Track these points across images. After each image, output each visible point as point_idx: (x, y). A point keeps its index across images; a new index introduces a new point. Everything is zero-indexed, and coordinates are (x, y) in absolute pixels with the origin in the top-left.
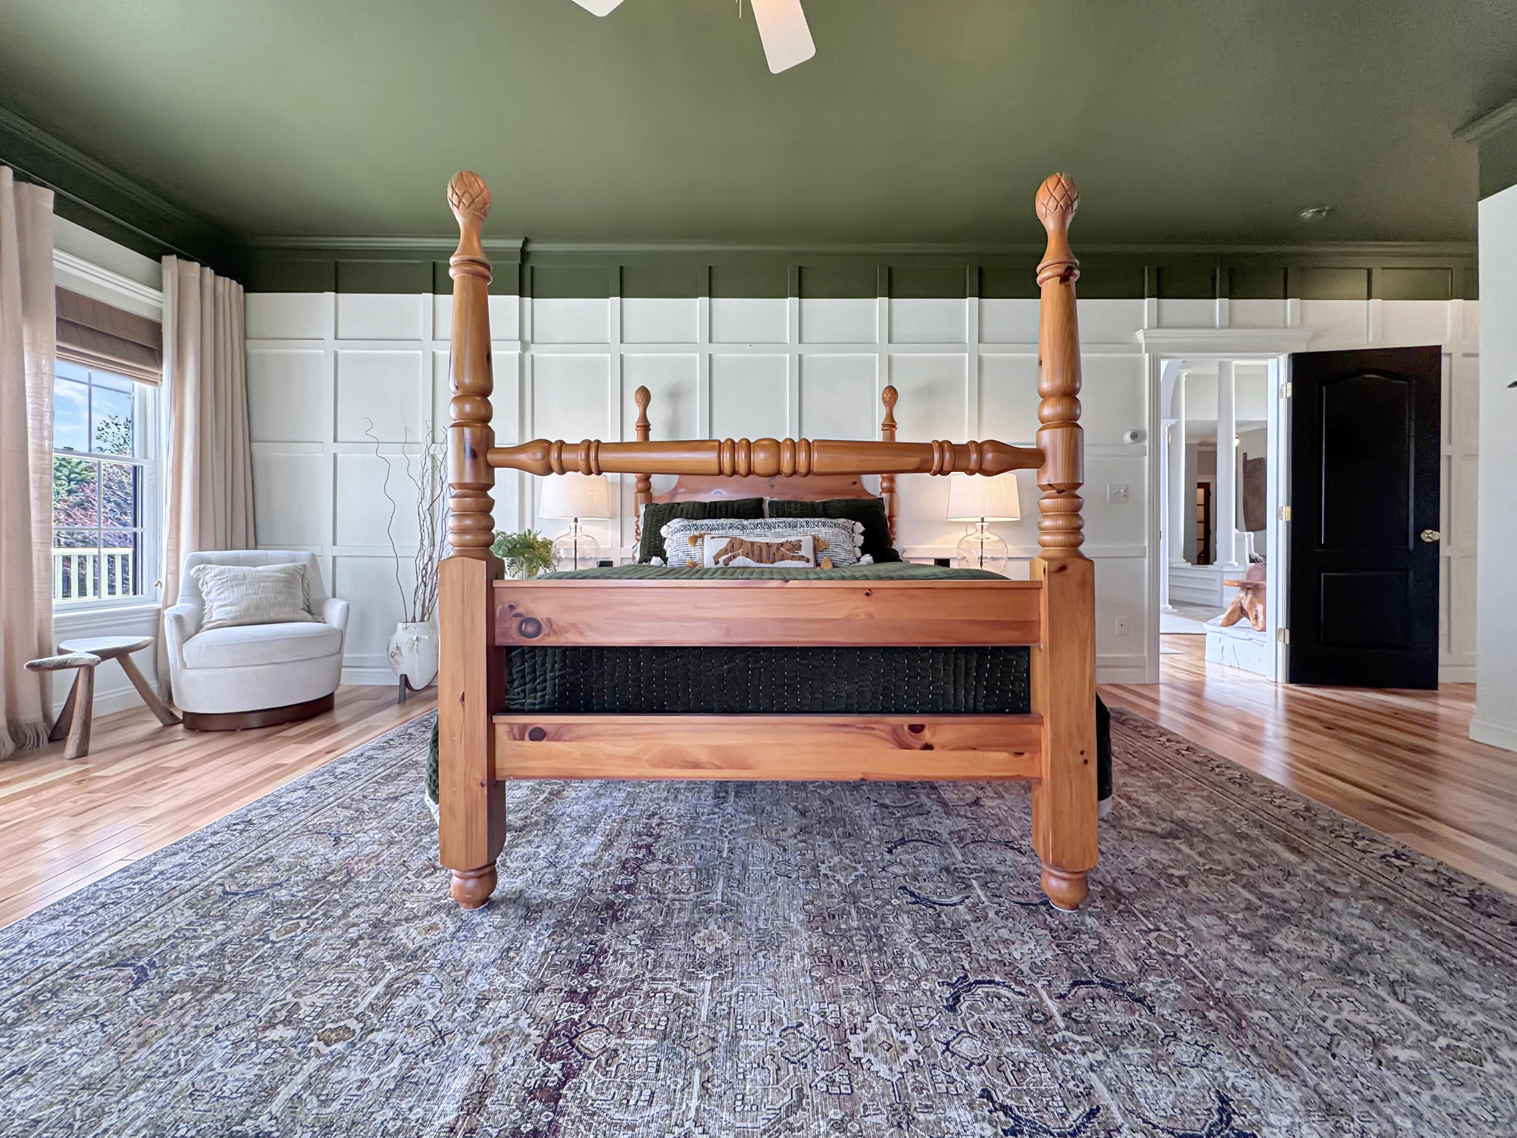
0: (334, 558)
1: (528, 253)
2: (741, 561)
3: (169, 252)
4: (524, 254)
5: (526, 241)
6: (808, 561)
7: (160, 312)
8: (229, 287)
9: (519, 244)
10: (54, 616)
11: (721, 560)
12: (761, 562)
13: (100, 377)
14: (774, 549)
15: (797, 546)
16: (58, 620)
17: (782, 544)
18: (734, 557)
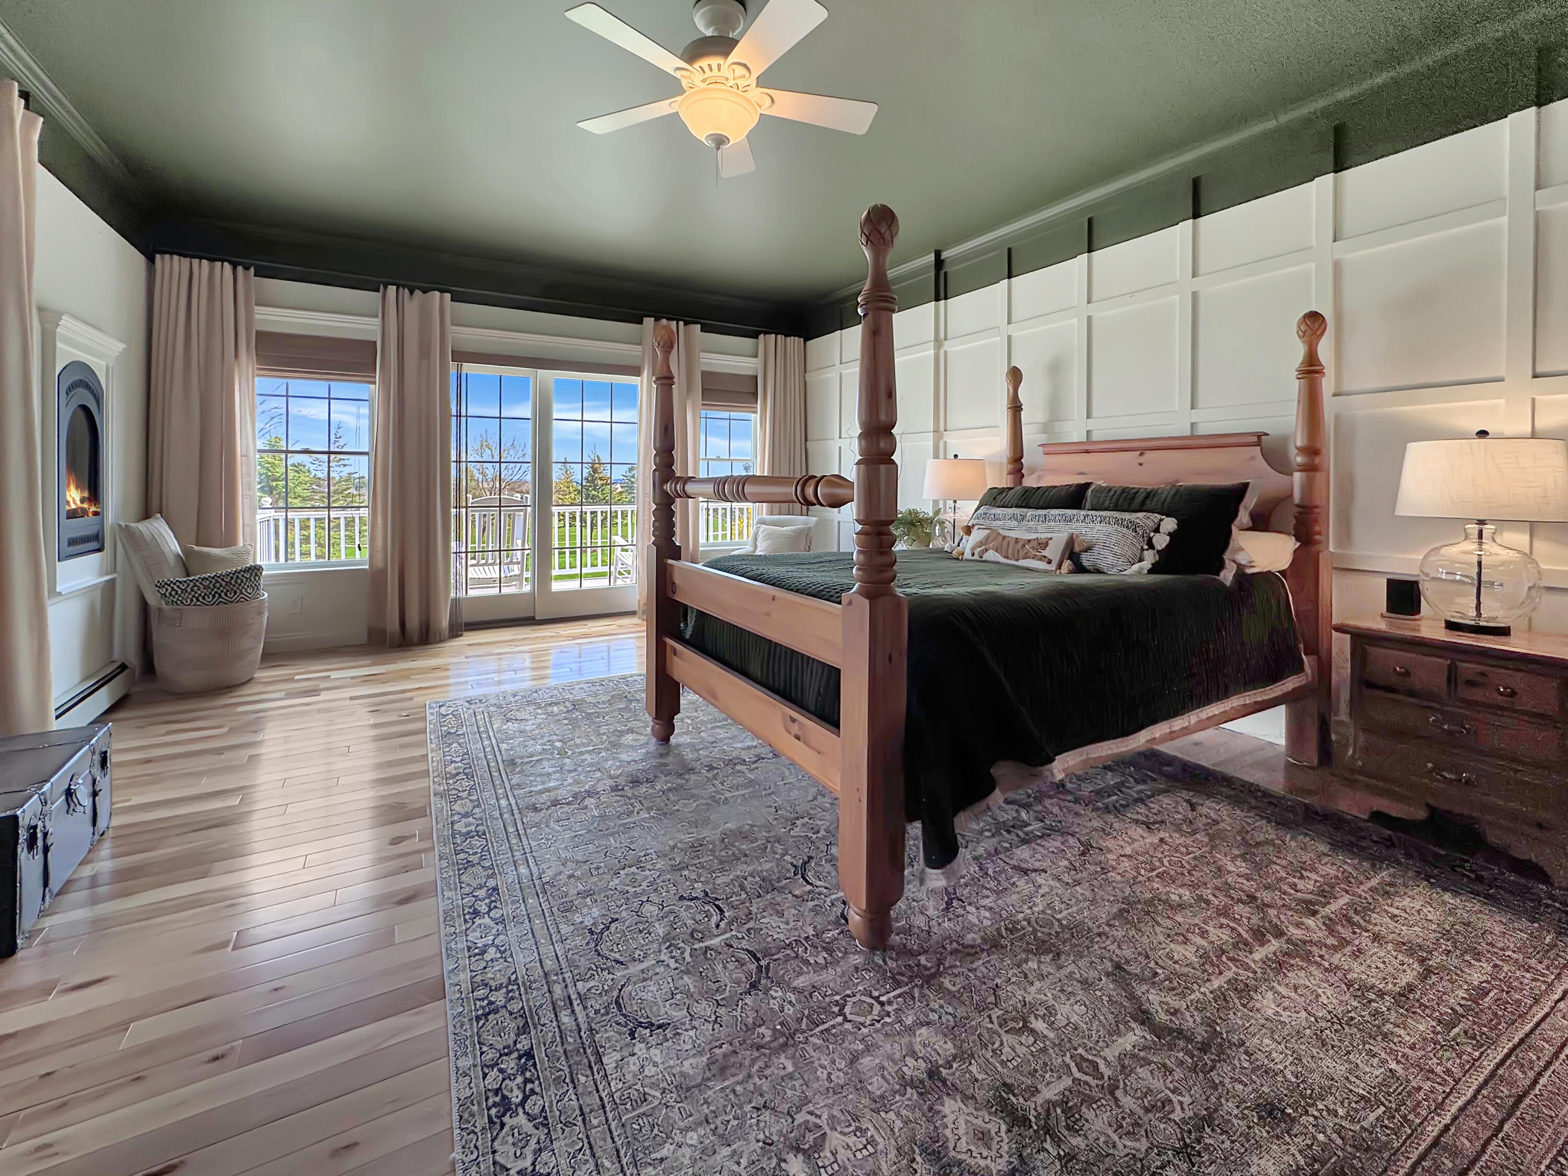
0: (839, 522)
1: (943, 261)
2: (991, 555)
3: (760, 333)
4: (939, 263)
5: (938, 254)
6: (1050, 562)
7: (757, 370)
8: (794, 342)
9: (932, 257)
10: (701, 549)
11: (977, 552)
12: (1008, 558)
13: (734, 415)
14: (1020, 545)
15: (1044, 545)
16: (702, 551)
17: (1029, 541)
18: (986, 550)
